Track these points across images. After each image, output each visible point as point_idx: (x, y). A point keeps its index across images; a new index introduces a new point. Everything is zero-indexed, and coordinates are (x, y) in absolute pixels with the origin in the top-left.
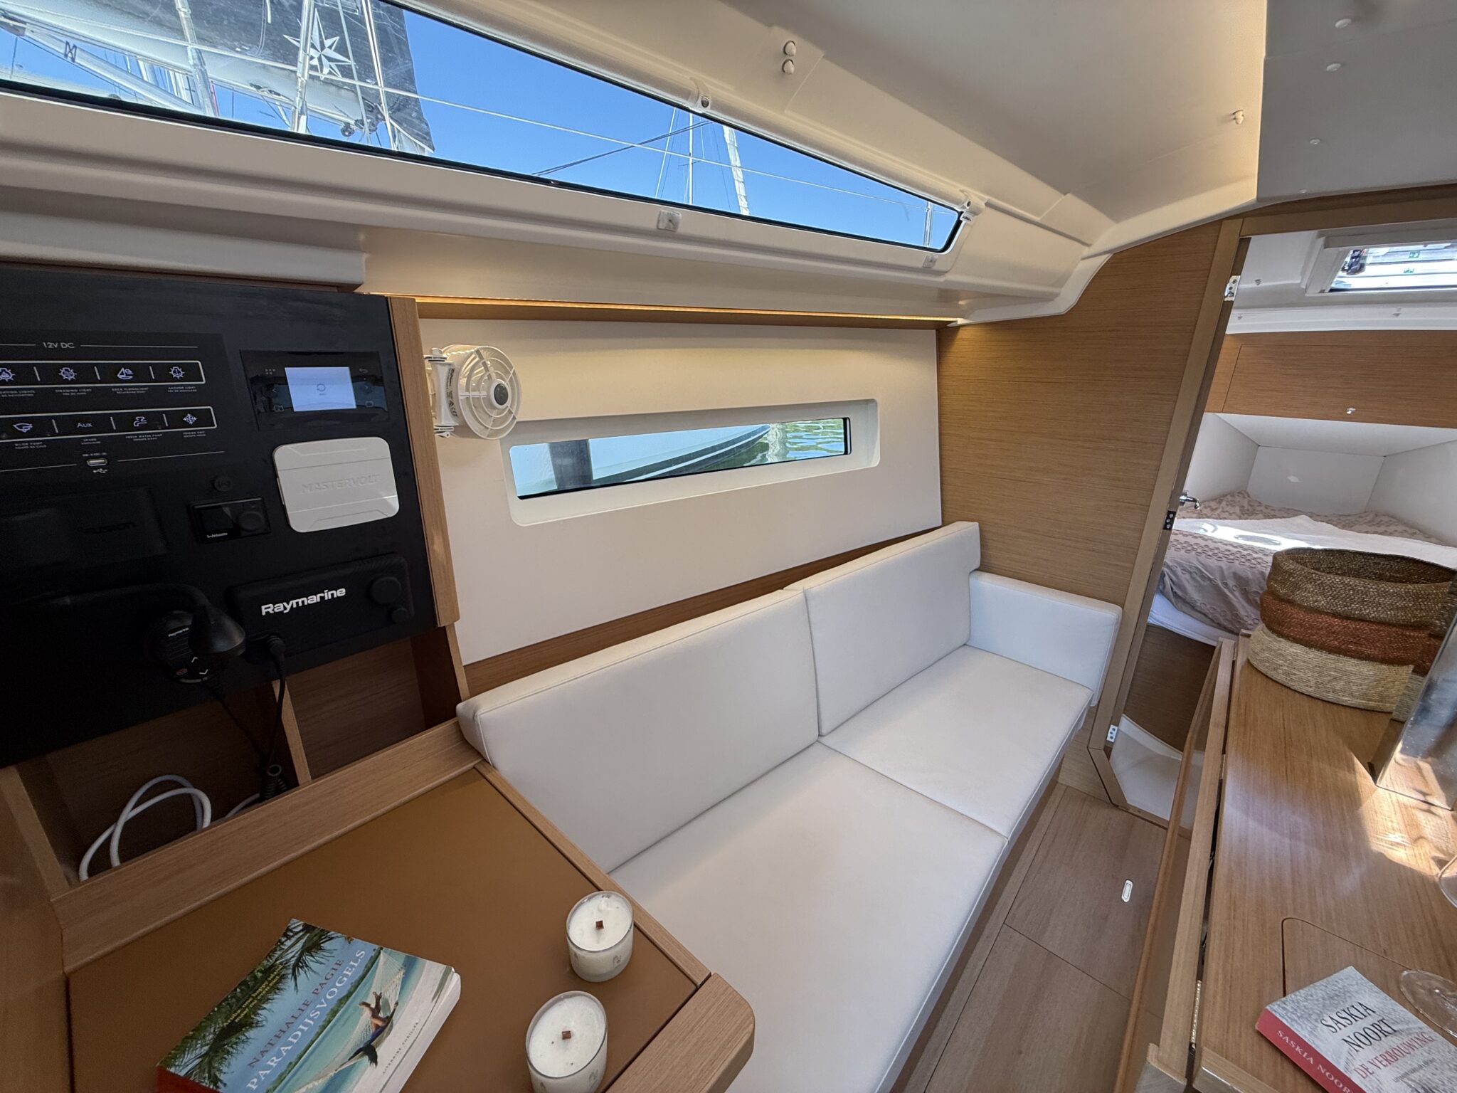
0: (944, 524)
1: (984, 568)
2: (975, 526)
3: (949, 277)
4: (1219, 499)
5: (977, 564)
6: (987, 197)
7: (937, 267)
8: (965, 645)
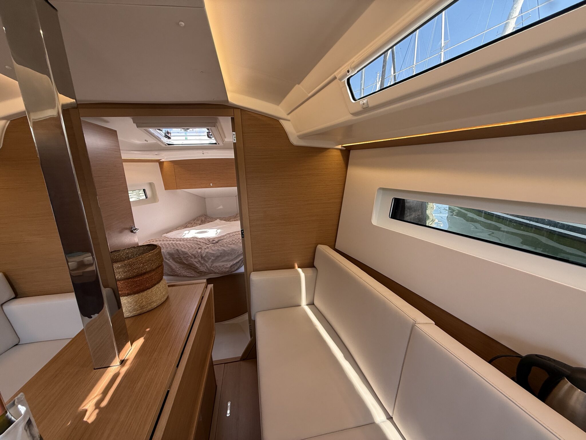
4: (194, 220)
5: (12, 295)
8: (17, 345)
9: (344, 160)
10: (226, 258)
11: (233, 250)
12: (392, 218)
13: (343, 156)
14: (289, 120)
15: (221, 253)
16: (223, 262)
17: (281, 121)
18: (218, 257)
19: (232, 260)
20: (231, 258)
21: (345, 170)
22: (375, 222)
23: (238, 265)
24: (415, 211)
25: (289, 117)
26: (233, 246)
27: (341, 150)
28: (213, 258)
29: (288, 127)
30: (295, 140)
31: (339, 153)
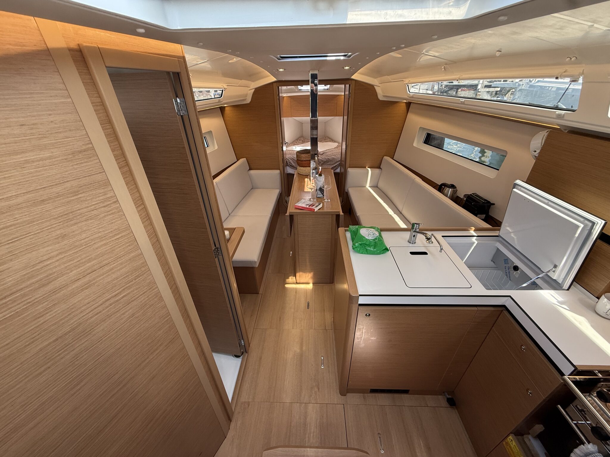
0: (238, 160)
1: (250, 169)
2: (245, 159)
3: (223, 102)
4: (297, 140)
5: (248, 169)
6: (227, 85)
7: (221, 101)
8: (252, 188)
9: (407, 108)
10: (329, 163)
11: (333, 159)
12: (424, 143)
13: (406, 106)
14: (379, 87)
15: (327, 160)
16: (327, 165)
17: (375, 87)
18: (325, 162)
19: (333, 164)
20: (332, 163)
21: (406, 114)
22: (415, 145)
23: (336, 167)
24: (437, 140)
25: (380, 85)
26: (333, 156)
27: (406, 102)
28: (322, 162)
29: (379, 90)
30: (381, 98)
31: (405, 104)
